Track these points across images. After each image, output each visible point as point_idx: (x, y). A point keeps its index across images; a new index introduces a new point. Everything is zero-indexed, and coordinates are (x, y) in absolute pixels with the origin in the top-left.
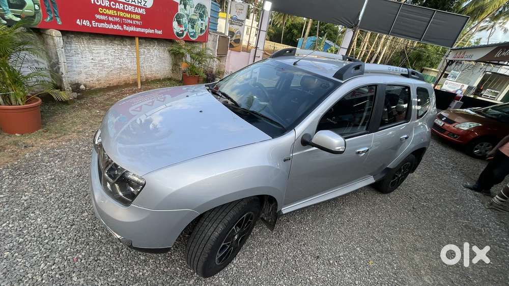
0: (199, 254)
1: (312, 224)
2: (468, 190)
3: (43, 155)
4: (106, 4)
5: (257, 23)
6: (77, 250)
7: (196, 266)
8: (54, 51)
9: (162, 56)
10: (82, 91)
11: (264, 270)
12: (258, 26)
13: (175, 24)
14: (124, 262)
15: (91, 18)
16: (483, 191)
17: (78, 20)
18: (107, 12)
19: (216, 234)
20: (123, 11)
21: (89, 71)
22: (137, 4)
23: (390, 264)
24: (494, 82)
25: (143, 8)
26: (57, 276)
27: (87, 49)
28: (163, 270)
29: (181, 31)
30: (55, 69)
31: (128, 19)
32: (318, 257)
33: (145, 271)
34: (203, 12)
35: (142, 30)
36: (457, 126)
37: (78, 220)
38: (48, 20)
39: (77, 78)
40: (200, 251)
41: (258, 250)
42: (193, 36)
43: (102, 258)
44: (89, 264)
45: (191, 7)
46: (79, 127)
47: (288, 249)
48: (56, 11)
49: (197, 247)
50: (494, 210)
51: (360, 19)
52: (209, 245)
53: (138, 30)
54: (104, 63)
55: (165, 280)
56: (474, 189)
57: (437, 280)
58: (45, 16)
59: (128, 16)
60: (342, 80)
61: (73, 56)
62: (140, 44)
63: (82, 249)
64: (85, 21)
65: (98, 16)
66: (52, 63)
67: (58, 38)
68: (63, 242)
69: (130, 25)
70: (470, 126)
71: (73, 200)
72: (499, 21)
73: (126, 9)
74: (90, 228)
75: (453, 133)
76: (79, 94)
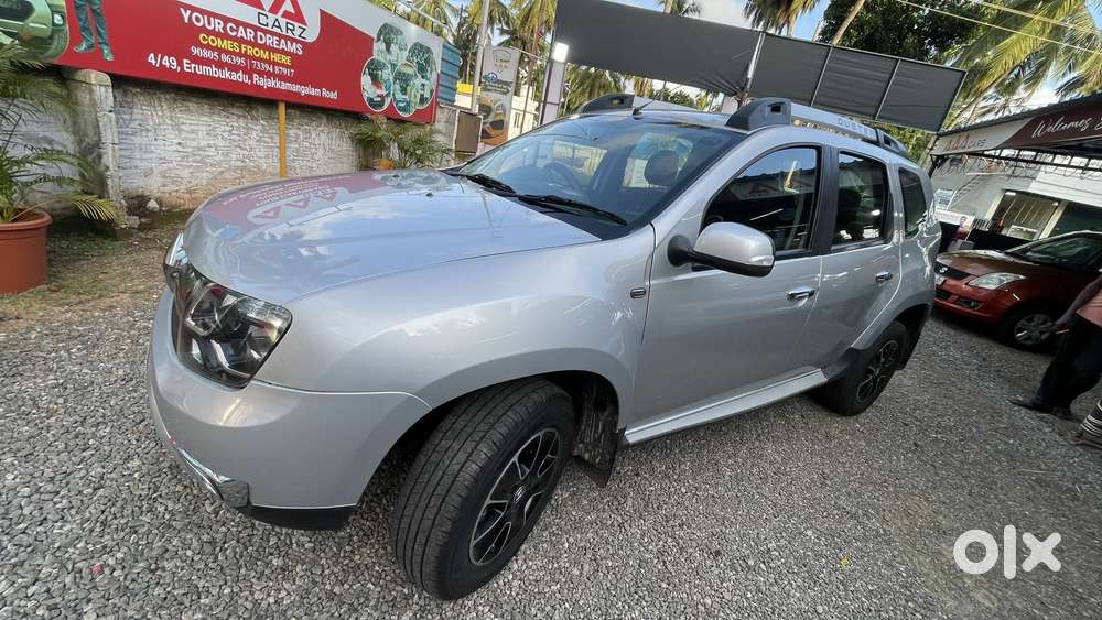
0: (427, 523)
1: (695, 479)
2: (1023, 411)
3: (42, 337)
4: (217, 26)
5: (537, 104)
6: (105, 547)
7: (419, 560)
8: (90, 119)
9: (336, 148)
10: (152, 213)
11: (589, 584)
12: (537, 109)
13: (366, 80)
14: (228, 572)
15: (181, 54)
16: (1055, 409)
17: (152, 55)
18: (219, 43)
19: (473, 467)
20: (254, 44)
21: (169, 169)
22: (284, 33)
23: (890, 566)
24: (1025, 211)
25: (297, 41)
26: (40, 613)
27: (169, 122)
28: (332, 591)
29: (378, 96)
30: (90, 159)
31: (265, 61)
32: (718, 553)
33: (283, 594)
34: (427, 61)
35: (295, 88)
36: (973, 282)
37: (113, 475)
38: (83, 49)
39: (141, 183)
40: (430, 515)
41: (571, 540)
42: (404, 110)
43: (169, 565)
44: (133, 580)
45: (401, 49)
46: (136, 282)
47: (643, 536)
48: (102, 31)
49: (423, 504)
50: (1088, 448)
51: (750, 76)
52: (455, 499)
53: (285, 86)
54: (206, 153)
55: (337, 614)
56: (1033, 407)
57: (1007, 599)
58: (76, 40)
59: (265, 55)
60: (748, 129)
61: (134, 134)
62: (288, 117)
63: (117, 544)
64: (166, 58)
65: (196, 51)
66: (83, 146)
67: (103, 89)
68: (68, 527)
69: (269, 75)
70: (1001, 281)
71: (104, 431)
72: (1015, 97)
73: (259, 42)
74: (143, 493)
75: (965, 299)
76: (143, 220)
